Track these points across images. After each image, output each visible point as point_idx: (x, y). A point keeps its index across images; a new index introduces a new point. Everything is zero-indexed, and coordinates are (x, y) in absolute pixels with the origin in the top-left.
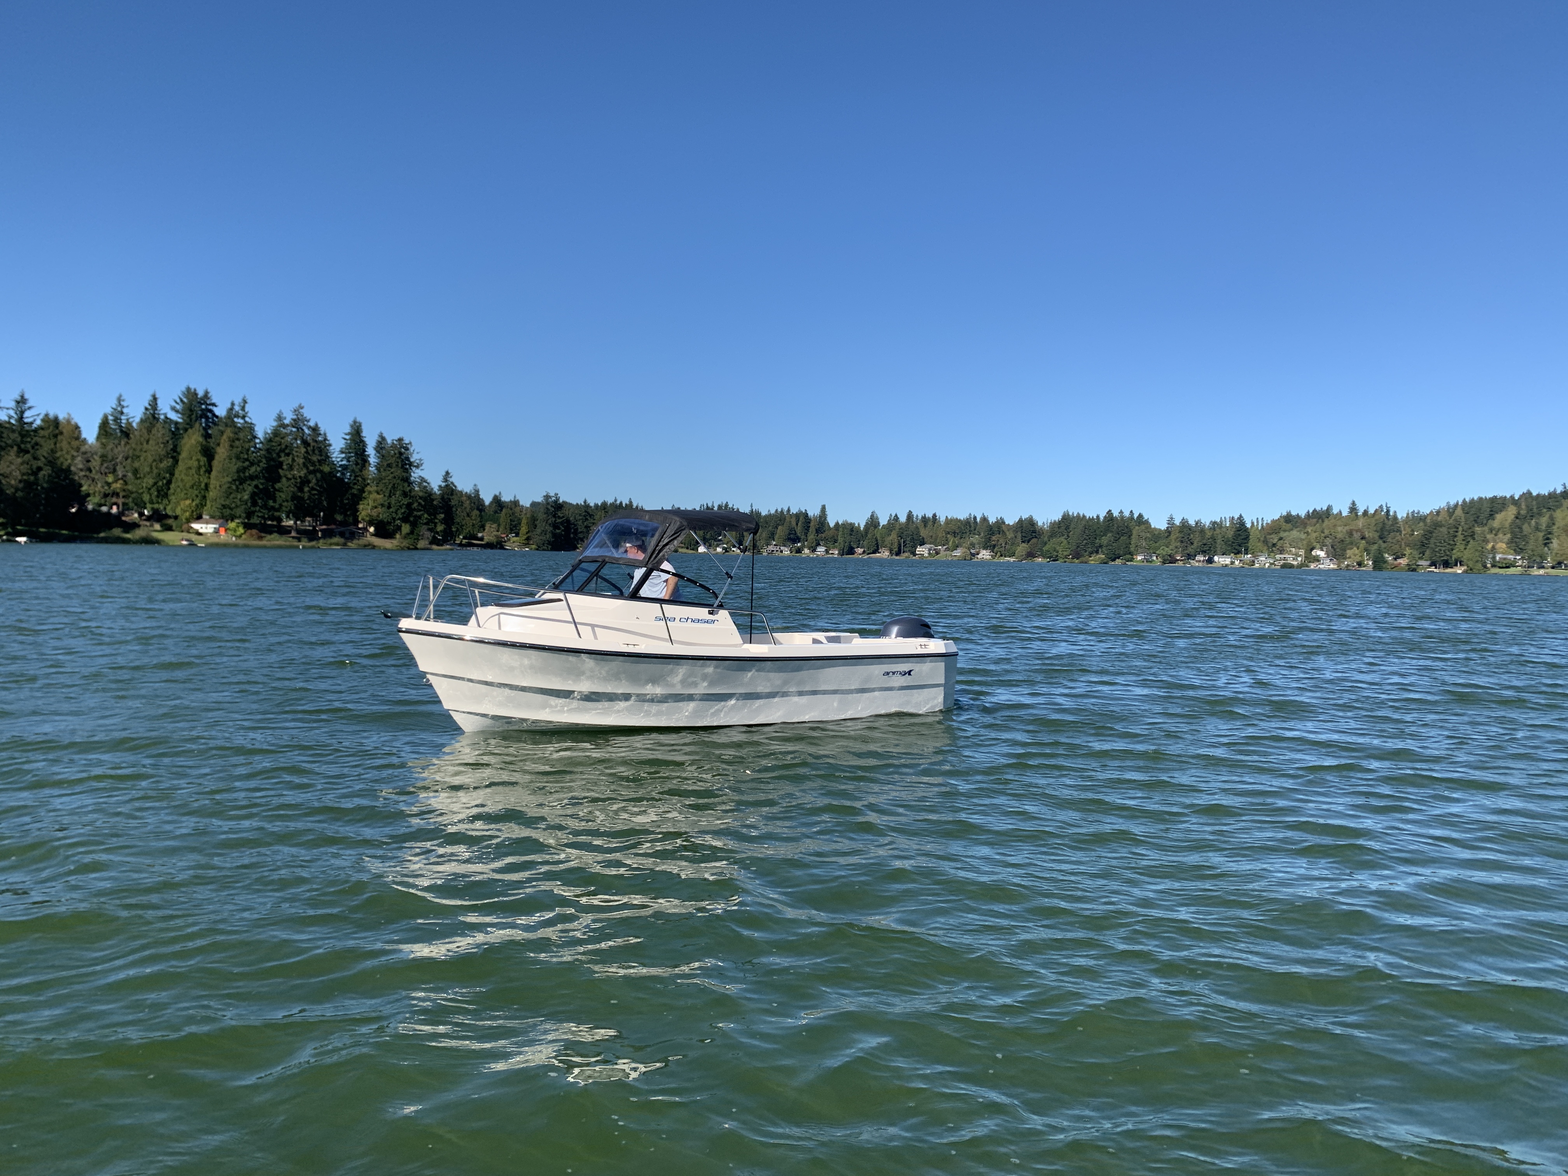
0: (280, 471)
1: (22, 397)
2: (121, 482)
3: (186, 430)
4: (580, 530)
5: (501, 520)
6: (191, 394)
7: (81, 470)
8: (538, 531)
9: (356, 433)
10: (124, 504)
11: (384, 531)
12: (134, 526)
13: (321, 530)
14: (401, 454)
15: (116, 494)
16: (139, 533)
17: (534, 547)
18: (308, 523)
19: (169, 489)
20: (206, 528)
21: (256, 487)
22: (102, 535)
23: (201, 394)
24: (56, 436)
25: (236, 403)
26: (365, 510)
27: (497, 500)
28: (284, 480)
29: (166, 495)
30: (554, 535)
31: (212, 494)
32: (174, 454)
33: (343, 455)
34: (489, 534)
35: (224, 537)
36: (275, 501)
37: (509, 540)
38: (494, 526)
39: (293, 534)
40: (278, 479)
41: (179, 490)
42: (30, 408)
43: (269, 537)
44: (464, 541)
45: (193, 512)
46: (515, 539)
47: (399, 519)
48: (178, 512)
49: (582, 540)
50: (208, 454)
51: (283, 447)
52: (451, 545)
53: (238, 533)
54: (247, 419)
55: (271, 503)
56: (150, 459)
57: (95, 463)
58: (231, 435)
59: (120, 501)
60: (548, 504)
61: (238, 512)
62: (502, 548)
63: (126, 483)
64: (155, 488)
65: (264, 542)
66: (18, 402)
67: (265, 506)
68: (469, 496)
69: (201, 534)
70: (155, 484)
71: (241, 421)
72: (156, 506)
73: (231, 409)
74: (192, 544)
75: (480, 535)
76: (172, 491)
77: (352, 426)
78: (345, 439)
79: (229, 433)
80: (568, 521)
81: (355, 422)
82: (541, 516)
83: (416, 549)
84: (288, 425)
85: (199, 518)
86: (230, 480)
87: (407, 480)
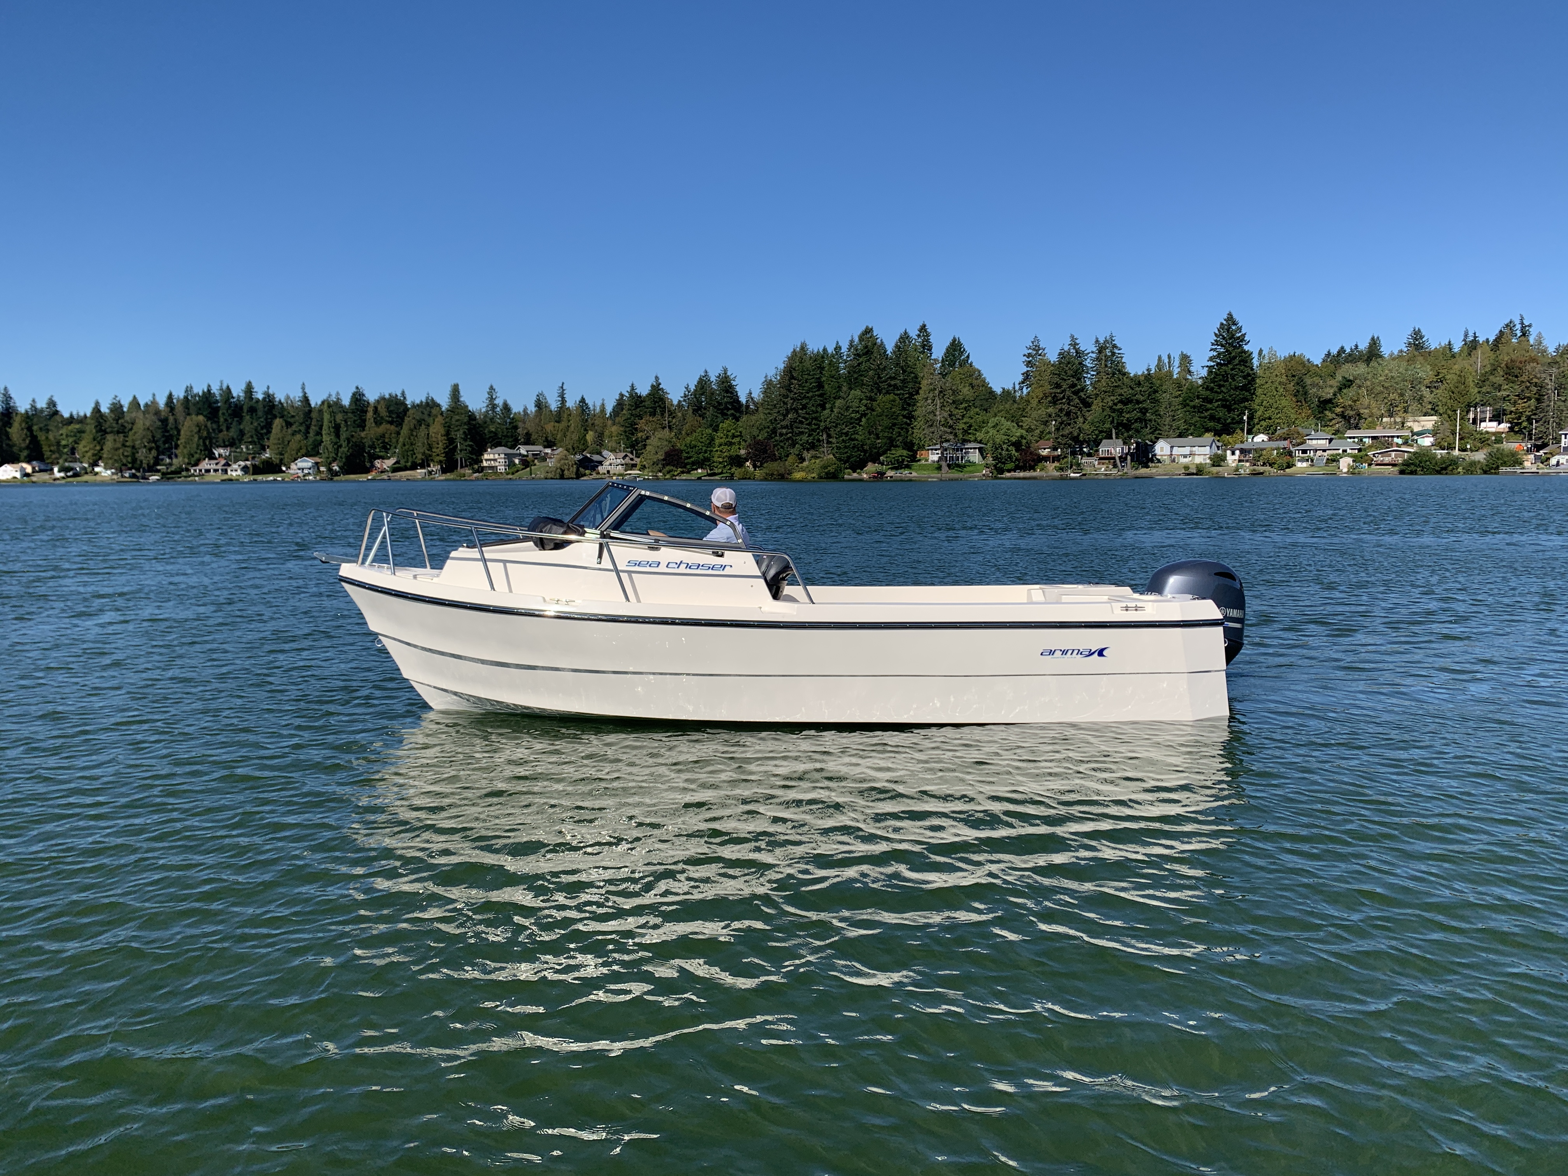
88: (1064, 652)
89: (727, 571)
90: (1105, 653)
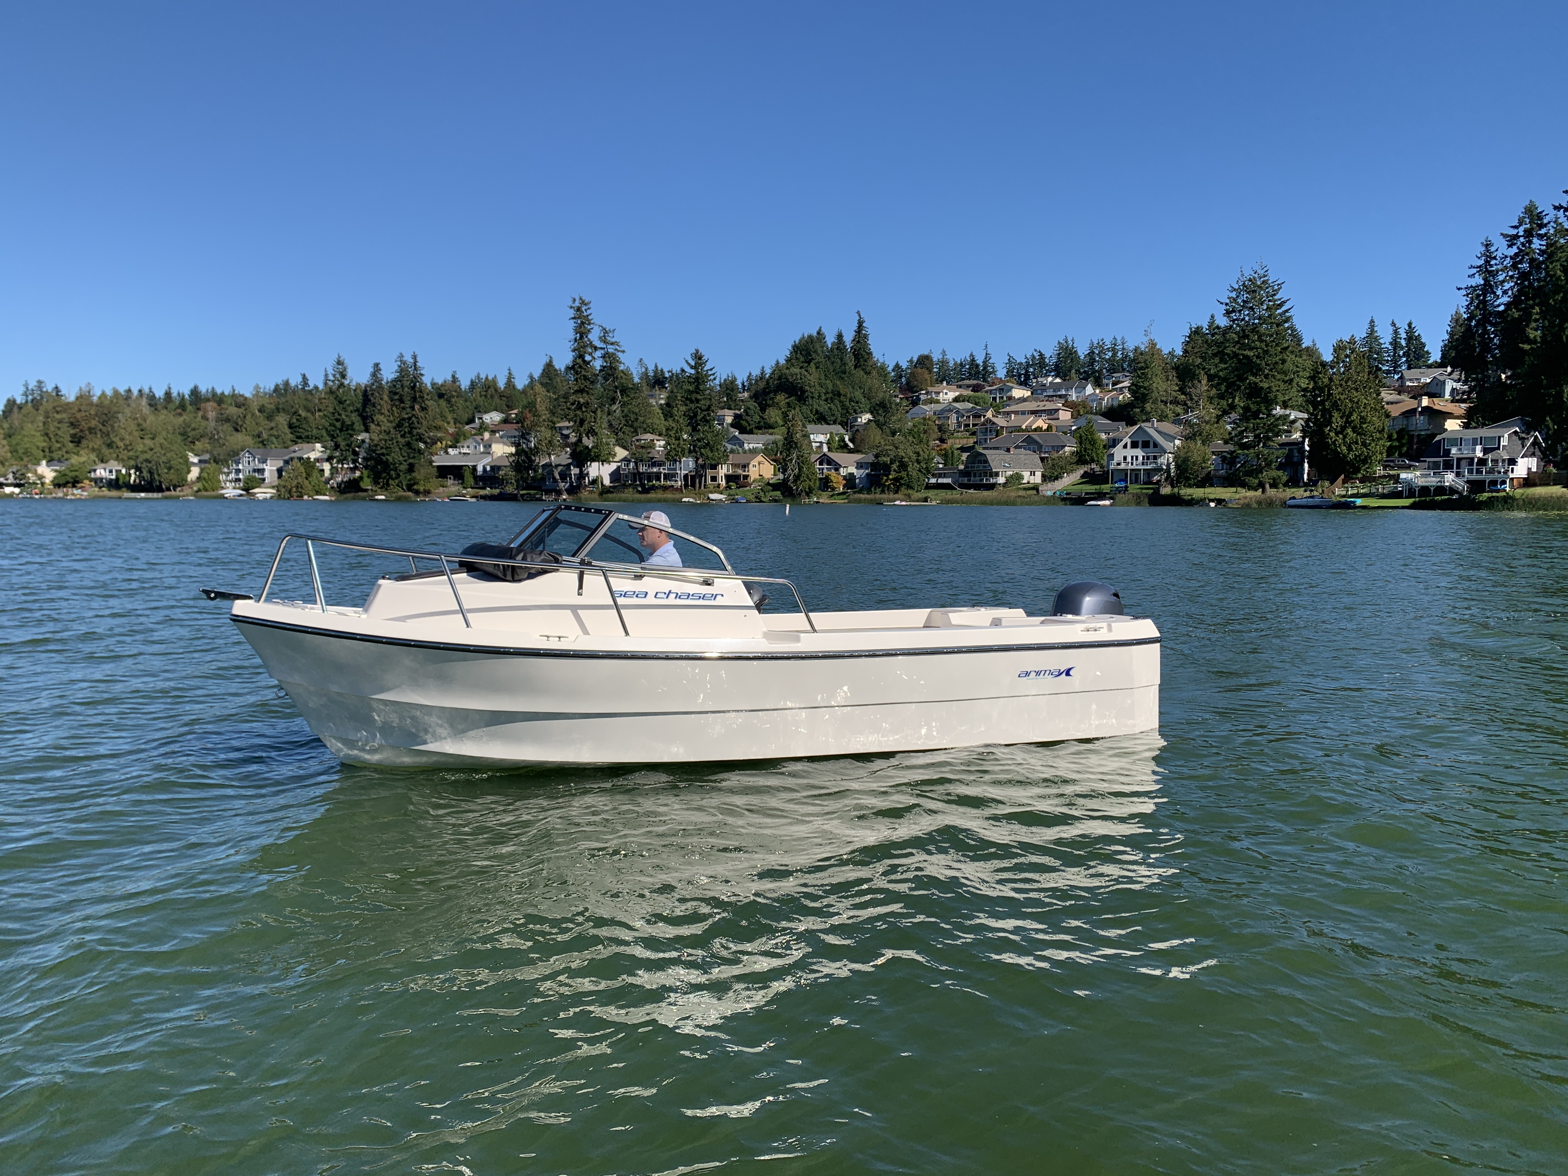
88: (1038, 673)
89: (719, 601)
90: (1071, 673)
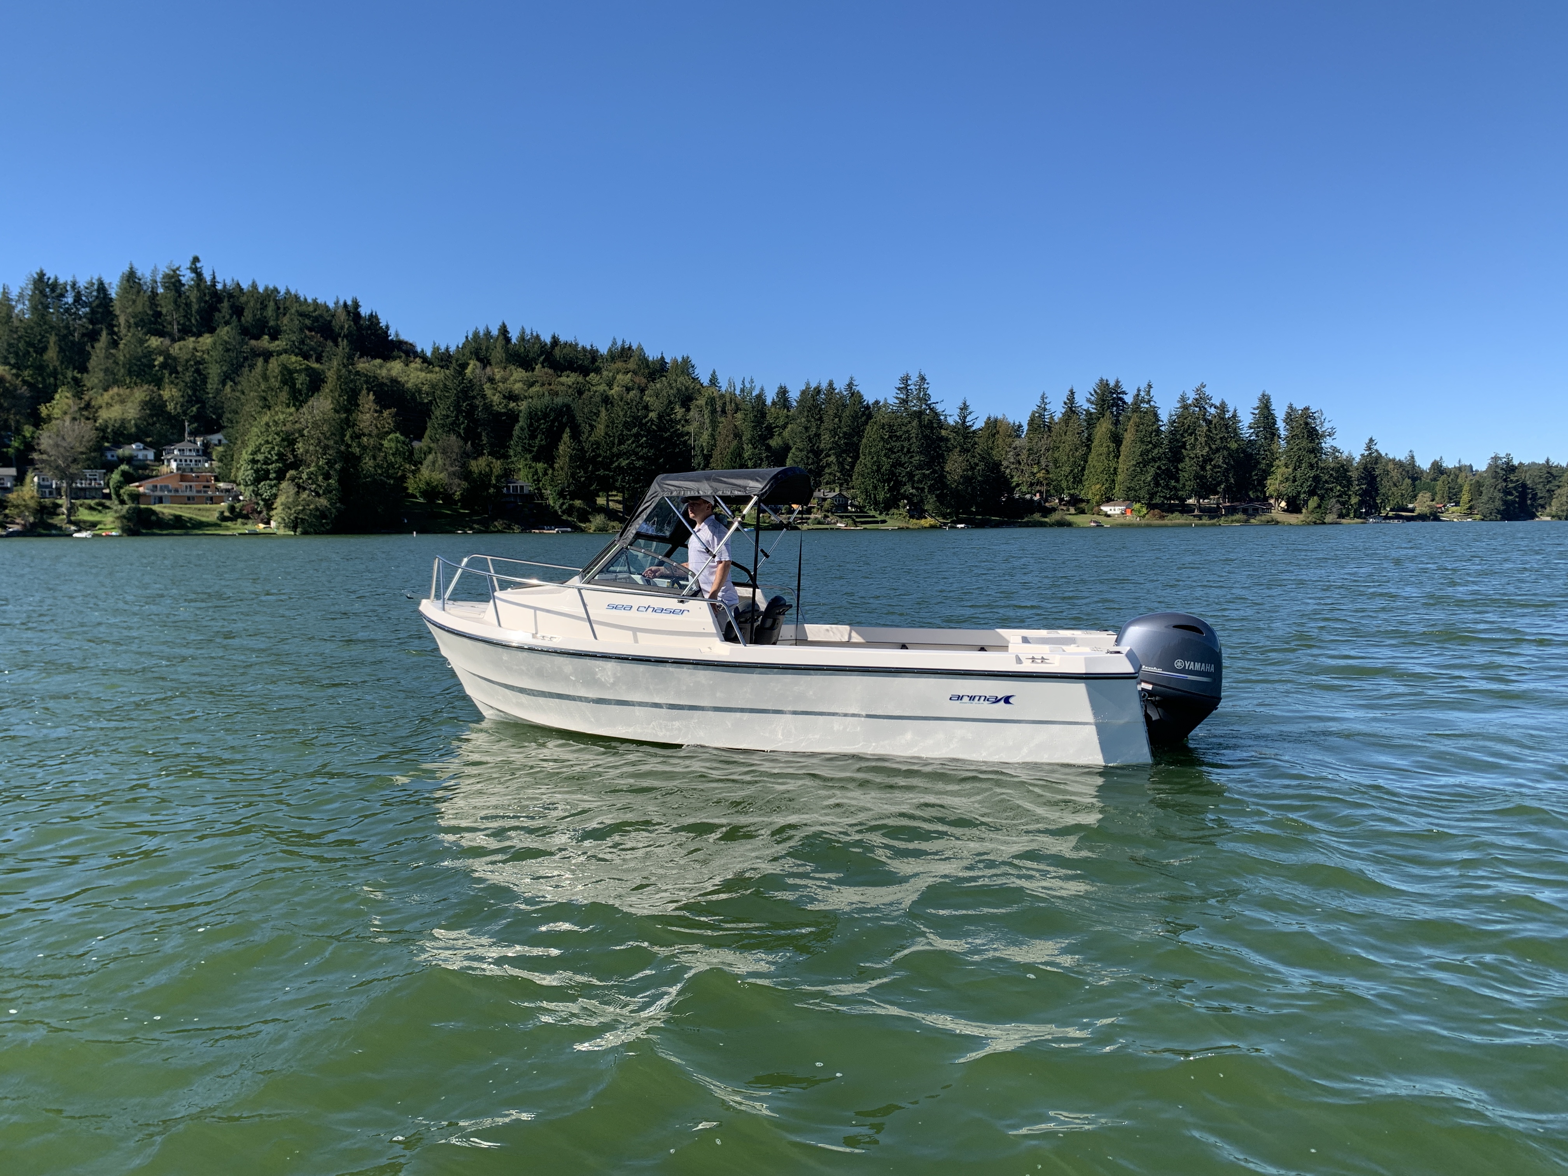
0: (1183, 450)
1: (965, 404)
2: (1043, 471)
3: (1099, 419)
4: (1539, 495)
5: (1437, 488)
6: (1104, 385)
7: (1013, 463)
8: (1484, 498)
9: (1265, 408)
10: (1047, 491)
11: (1294, 507)
12: (1054, 510)
13: (1224, 507)
14: (1307, 424)
15: (1039, 483)
16: (1055, 517)
17: (1478, 517)
18: (1211, 501)
19: (1083, 475)
20: (1113, 510)
21: (1159, 468)
22: (1026, 519)
23: (1112, 384)
24: (994, 435)
25: (1142, 389)
26: (1273, 485)
27: (1437, 468)
28: (1187, 459)
29: (1081, 481)
30: (1505, 502)
31: (1120, 478)
32: (1088, 443)
33: (1252, 430)
34: (1421, 504)
35: (1130, 518)
36: (1177, 481)
37: (1447, 510)
38: (1428, 495)
39: (1196, 512)
40: (1181, 460)
41: (1091, 476)
42: (970, 413)
43: (1171, 516)
44: (1391, 514)
45: (1102, 495)
46: (1455, 508)
47: (1304, 492)
48: (1090, 496)
49: (1543, 507)
50: (1117, 440)
51: (1186, 426)
52: (1374, 518)
53: (1142, 514)
54: (1152, 403)
55: (1173, 483)
56: (1068, 449)
57: (1023, 456)
58: (1137, 420)
59: (1044, 489)
60: (1497, 466)
61: (1143, 493)
62: (1437, 519)
63: (1048, 472)
64: (1071, 476)
65: (1166, 522)
66: (961, 409)
67: (1167, 486)
68: (1400, 464)
69: (1109, 516)
70: (1072, 471)
71: (1147, 406)
72: (1072, 492)
73: (1138, 395)
74: (1099, 525)
75: (1410, 506)
76: (1085, 477)
77: (1260, 400)
78: (1253, 414)
79: (1135, 418)
80: (1524, 486)
81: (1264, 395)
82: (1489, 481)
83: (1324, 523)
84: (1190, 405)
85: (1109, 500)
86: (1135, 463)
87: (1316, 451)
